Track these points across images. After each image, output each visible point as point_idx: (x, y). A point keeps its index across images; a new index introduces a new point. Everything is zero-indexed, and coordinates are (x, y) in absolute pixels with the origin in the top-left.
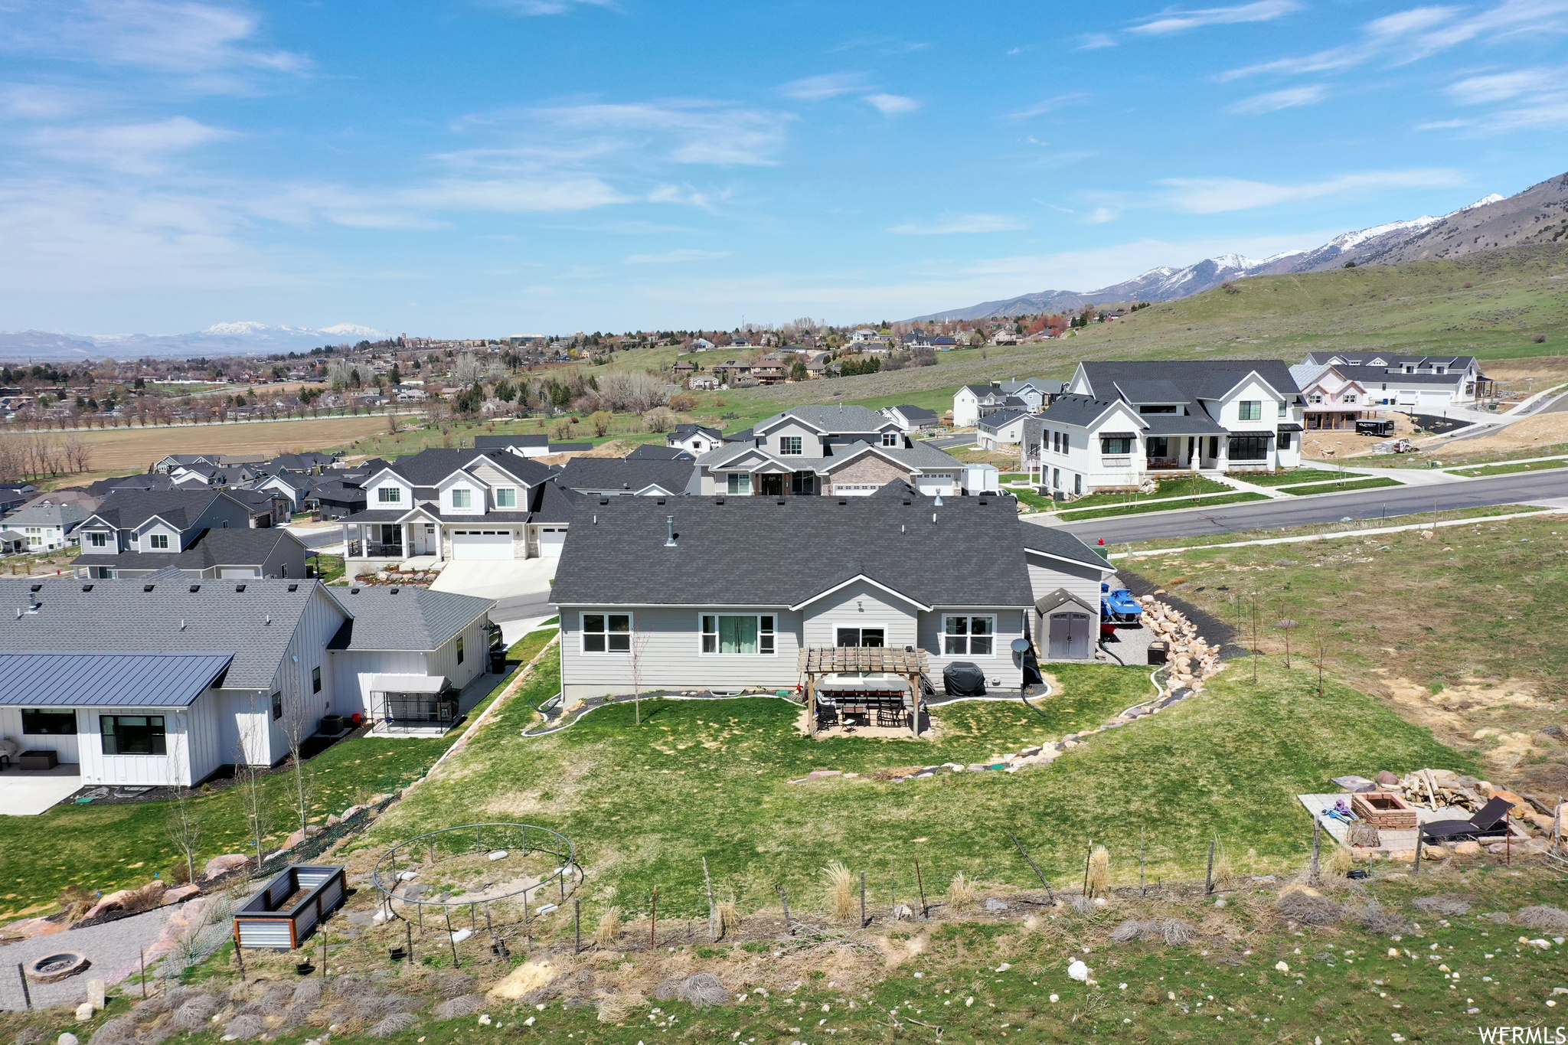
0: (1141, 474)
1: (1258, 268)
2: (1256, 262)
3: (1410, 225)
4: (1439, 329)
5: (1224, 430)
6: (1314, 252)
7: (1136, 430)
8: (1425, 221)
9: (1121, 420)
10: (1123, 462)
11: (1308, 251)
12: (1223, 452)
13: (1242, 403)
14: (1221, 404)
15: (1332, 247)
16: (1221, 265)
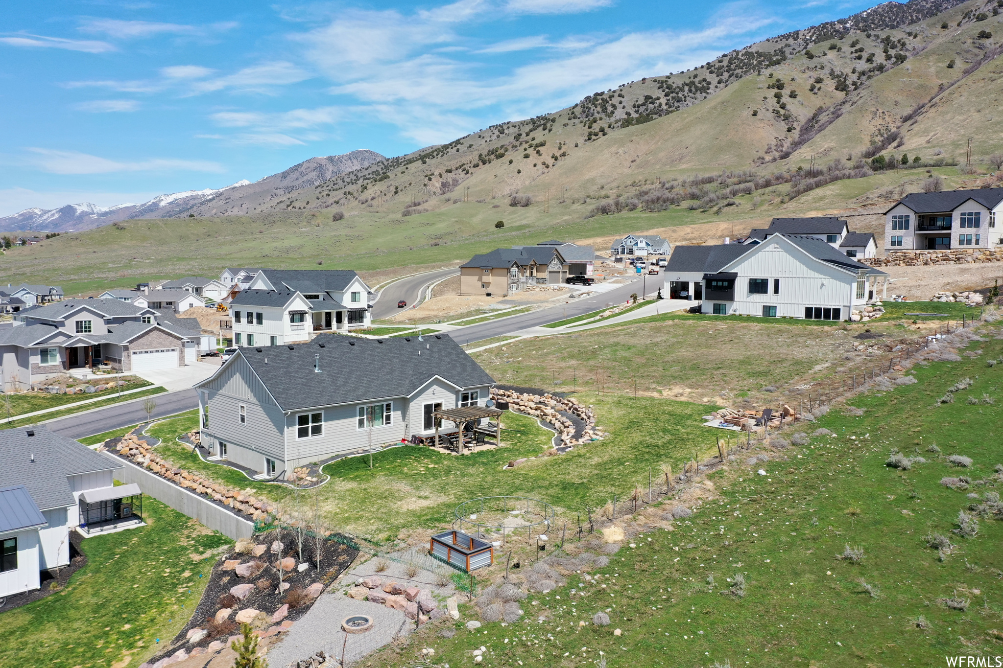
0: (309, 334)
1: (106, 214)
2: (105, 209)
3: (200, 193)
4: (258, 256)
5: (346, 308)
6: (142, 205)
7: (306, 309)
8: (208, 192)
9: (298, 304)
10: (301, 327)
11: (139, 205)
12: (345, 320)
13: (352, 293)
14: (343, 294)
15: (154, 203)
16: (79, 210)
